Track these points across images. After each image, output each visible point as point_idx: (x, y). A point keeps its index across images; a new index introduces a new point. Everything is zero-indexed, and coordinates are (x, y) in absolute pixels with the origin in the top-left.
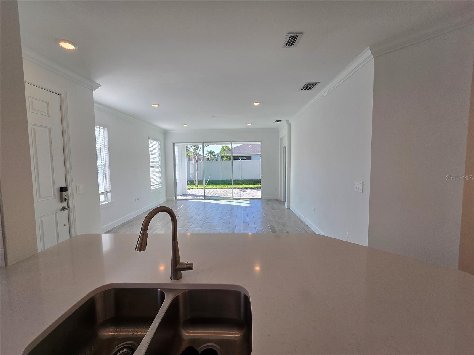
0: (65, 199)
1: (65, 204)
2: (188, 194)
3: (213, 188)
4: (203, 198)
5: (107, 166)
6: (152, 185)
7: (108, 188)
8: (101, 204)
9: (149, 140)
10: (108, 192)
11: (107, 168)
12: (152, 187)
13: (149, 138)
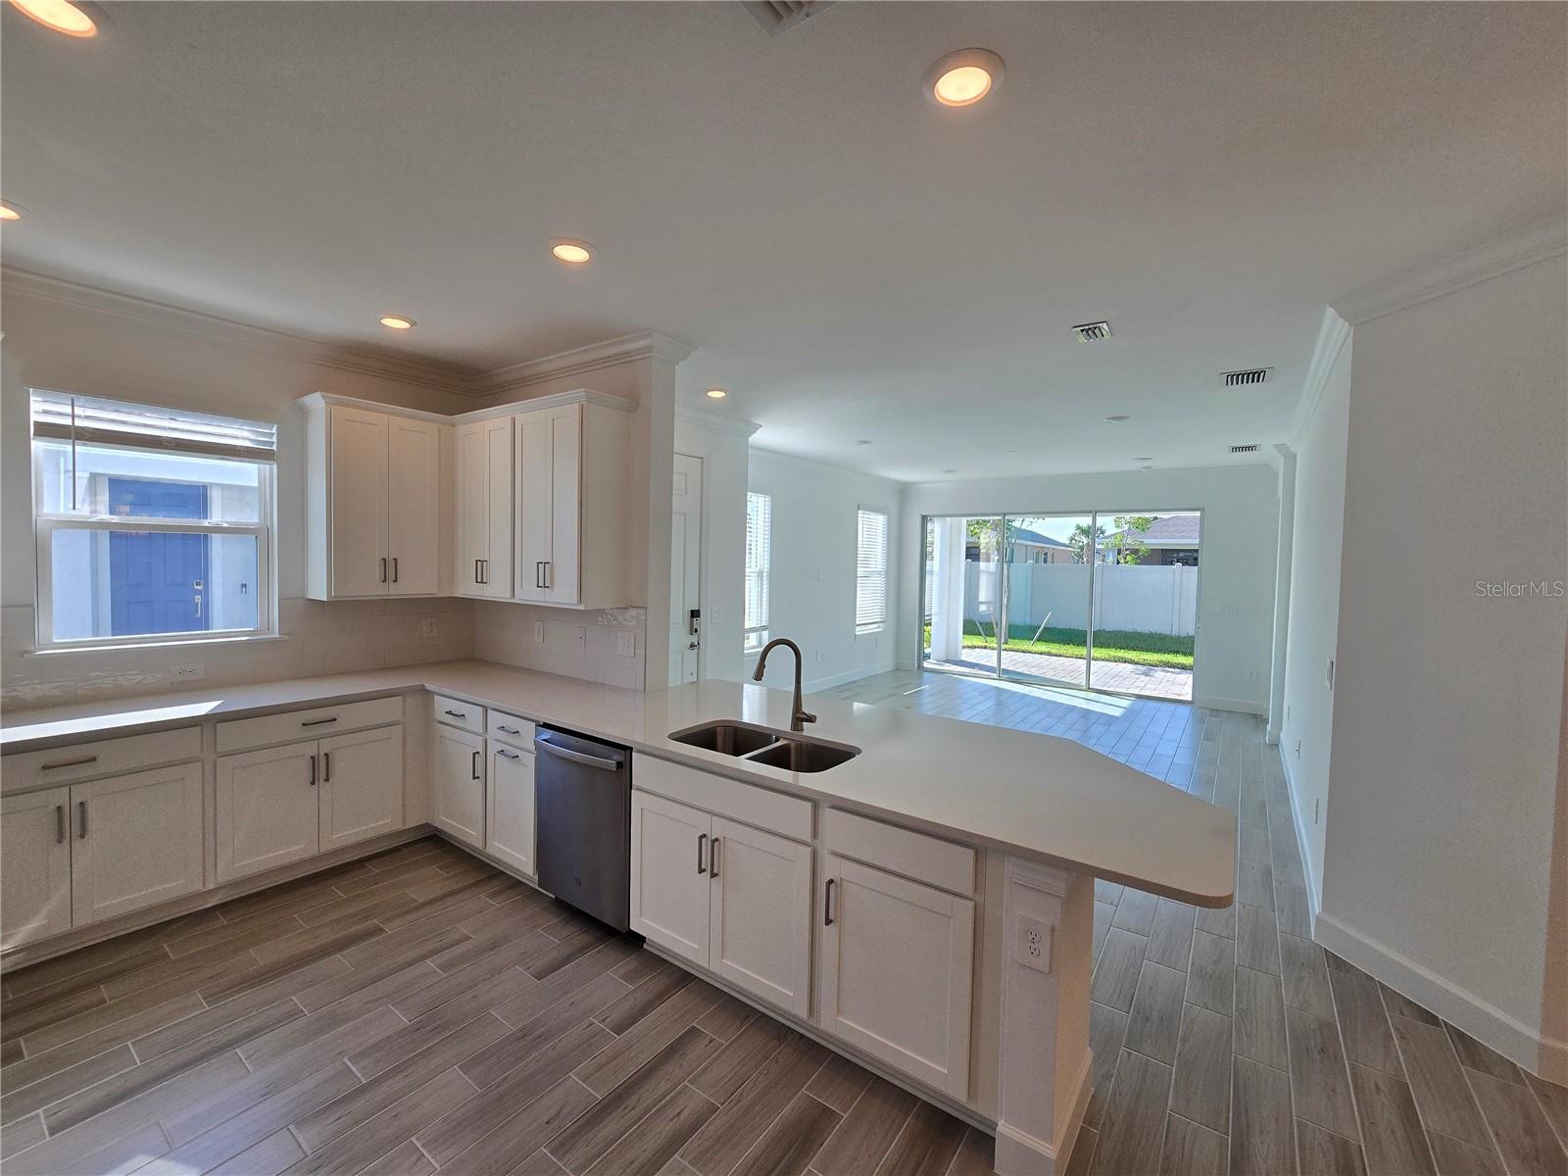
0: (696, 631)
1: (694, 639)
2: (961, 661)
3: (1050, 654)
4: (995, 676)
5: (765, 574)
6: (857, 623)
7: (764, 619)
8: (746, 652)
9: (860, 512)
10: (764, 628)
11: (765, 578)
12: (858, 628)
13: (859, 509)
